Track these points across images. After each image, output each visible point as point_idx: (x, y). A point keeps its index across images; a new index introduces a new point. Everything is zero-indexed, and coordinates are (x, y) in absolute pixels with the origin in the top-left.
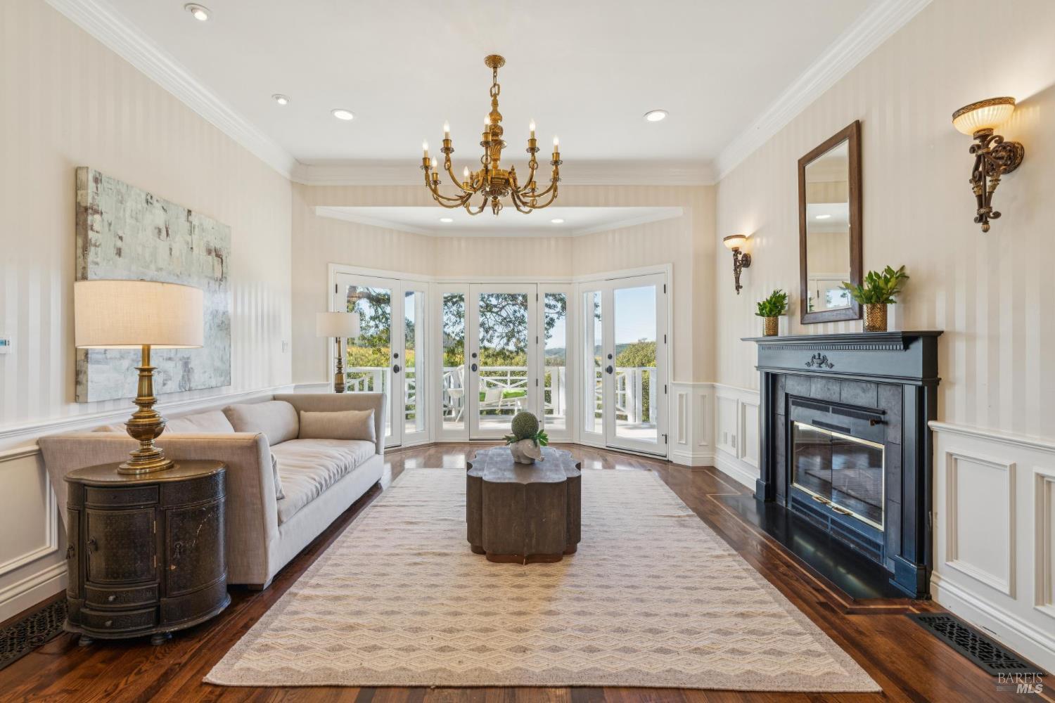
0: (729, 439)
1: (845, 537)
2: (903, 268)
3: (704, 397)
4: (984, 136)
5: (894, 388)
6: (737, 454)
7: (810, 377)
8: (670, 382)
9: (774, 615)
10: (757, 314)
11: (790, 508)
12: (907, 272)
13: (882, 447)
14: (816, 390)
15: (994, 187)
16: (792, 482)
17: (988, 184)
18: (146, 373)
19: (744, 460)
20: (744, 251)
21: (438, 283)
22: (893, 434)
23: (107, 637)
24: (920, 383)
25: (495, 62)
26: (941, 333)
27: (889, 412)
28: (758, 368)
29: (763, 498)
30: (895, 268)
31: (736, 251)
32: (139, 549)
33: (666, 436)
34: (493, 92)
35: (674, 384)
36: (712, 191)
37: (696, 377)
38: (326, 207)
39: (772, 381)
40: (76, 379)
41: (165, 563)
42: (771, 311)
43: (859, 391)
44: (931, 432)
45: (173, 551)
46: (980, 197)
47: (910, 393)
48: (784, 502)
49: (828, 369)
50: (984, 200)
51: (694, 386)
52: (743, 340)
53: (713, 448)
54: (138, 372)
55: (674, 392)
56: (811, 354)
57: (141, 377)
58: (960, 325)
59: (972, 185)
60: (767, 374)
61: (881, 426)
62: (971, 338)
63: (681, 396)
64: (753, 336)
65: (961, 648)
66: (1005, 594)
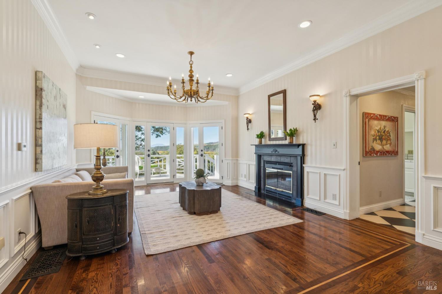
0: (243, 176)
1: (282, 197)
2: (296, 128)
3: (234, 163)
4: (315, 102)
5: (294, 158)
6: (247, 180)
7: (272, 155)
8: (224, 159)
9: (277, 214)
10: (256, 138)
11: (265, 193)
12: (297, 129)
13: (291, 172)
14: (273, 159)
15: (317, 113)
16: (266, 185)
17: (316, 112)
18: (99, 158)
19: (250, 181)
20: (249, 118)
21: (134, 121)
22: (295, 169)
23: (96, 253)
24: (301, 156)
25: (191, 53)
26: (305, 144)
27: (293, 163)
28: (255, 153)
29: (257, 191)
30: (295, 128)
31: (247, 118)
32: (107, 220)
33: (222, 177)
34: (190, 63)
35: (225, 159)
36: (237, 98)
37: (232, 157)
38: (92, 87)
39: (259, 157)
40: (36, 161)
41: (116, 224)
42: (260, 137)
43: (286, 159)
44: (303, 167)
45: (119, 220)
46: (314, 115)
47: (299, 158)
48: (263, 192)
49: (278, 153)
50: (315, 116)
51: (232, 160)
52: (251, 145)
53: (237, 179)
54: (95, 157)
55: (225, 162)
56: (273, 149)
57: (97, 159)
58: (309, 142)
59: (313, 112)
60: (258, 155)
61: (291, 167)
62: (311, 145)
63: (228, 163)
64: (254, 144)
65: (312, 213)
66: (318, 200)
